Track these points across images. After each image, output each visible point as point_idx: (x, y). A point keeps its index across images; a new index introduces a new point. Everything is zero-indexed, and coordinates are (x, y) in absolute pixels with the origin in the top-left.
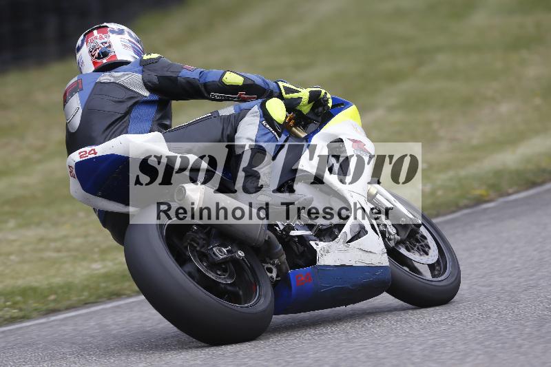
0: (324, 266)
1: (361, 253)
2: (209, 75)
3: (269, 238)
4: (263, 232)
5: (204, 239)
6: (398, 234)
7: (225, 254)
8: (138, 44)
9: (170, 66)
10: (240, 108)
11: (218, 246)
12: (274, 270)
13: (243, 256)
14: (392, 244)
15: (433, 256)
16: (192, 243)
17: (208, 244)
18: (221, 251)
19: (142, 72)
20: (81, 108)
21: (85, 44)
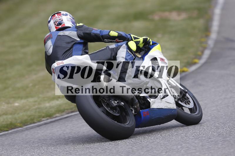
1: (166, 103)
2: (103, 32)
5: (108, 98)
6: (178, 96)
7: (116, 104)
10: (117, 45)
11: (113, 100)
12: (133, 110)
13: (124, 104)
14: (176, 100)
15: (191, 105)
16: (103, 99)
17: (109, 100)
18: (114, 102)
19: (77, 31)
20: (52, 45)
21: (52, 20)
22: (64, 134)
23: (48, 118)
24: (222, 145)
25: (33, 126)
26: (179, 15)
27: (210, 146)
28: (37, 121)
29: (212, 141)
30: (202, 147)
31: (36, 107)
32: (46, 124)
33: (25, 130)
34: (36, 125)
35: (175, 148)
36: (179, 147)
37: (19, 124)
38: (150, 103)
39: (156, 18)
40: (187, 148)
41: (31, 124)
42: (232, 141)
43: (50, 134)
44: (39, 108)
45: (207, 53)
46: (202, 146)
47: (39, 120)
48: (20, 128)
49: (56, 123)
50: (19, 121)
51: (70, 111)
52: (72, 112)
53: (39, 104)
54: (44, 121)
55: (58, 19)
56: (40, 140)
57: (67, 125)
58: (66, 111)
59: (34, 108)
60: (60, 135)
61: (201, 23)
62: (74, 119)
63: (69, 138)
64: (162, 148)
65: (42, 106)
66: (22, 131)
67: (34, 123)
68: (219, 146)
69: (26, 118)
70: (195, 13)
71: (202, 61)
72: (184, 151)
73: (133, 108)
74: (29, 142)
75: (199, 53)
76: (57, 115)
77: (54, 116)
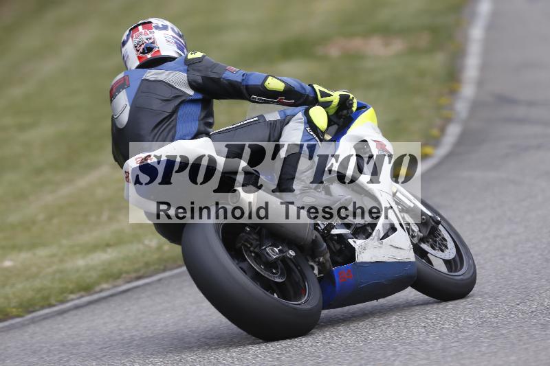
0: (362, 263)
1: (392, 249)
2: (251, 77)
3: (316, 237)
4: (310, 231)
5: (257, 240)
6: (420, 231)
7: (277, 254)
8: (180, 39)
9: (214, 66)
10: (285, 114)
11: (270, 246)
12: (316, 268)
13: (294, 255)
14: (416, 241)
15: (450, 253)
16: (246, 243)
17: (261, 245)
18: (273, 251)
19: (187, 71)
20: (128, 104)
21: (131, 39)
22: (120, 329)
23: (82, 293)
24: (490, 345)
25: (47, 314)
26: (387, 45)
27: (462, 350)
28: (57, 301)
29: (466, 338)
30: (444, 352)
31: (55, 267)
32: (77, 307)
33: (28, 324)
34: (55, 311)
35: (378, 357)
36: (390, 353)
37: (14, 310)
38: (354, 249)
39: (334, 52)
40: (408, 357)
41: (43, 308)
42: (512, 336)
43: (87, 330)
44: (61, 272)
45: (453, 131)
46: (444, 349)
47: (61, 298)
48: (18, 320)
49: (103, 305)
50: (14, 302)
51: (134, 275)
52: (139, 278)
53: (61, 261)
54: (72, 300)
55: (144, 37)
56: (64, 345)
57: (126, 309)
58: (124, 275)
59: (50, 270)
60: (112, 332)
61: (437, 61)
62: (143, 295)
63: (132, 339)
64: (350, 356)
65: (69, 265)
66: (23, 325)
67: (50, 306)
68: (483, 349)
69: (30, 294)
70: (424, 40)
71: (442, 151)
72: (401, 362)
73: (315, 262)
74: (39, 351)
75: (435, 132)
76: (105, 286)
77: (97, 289)
